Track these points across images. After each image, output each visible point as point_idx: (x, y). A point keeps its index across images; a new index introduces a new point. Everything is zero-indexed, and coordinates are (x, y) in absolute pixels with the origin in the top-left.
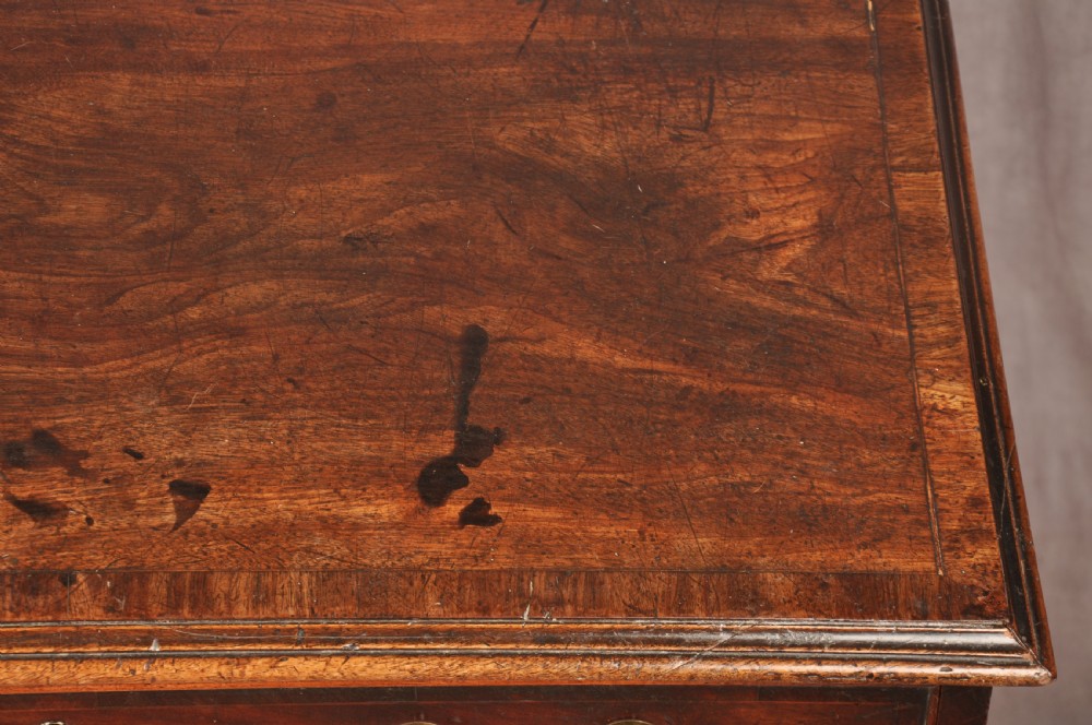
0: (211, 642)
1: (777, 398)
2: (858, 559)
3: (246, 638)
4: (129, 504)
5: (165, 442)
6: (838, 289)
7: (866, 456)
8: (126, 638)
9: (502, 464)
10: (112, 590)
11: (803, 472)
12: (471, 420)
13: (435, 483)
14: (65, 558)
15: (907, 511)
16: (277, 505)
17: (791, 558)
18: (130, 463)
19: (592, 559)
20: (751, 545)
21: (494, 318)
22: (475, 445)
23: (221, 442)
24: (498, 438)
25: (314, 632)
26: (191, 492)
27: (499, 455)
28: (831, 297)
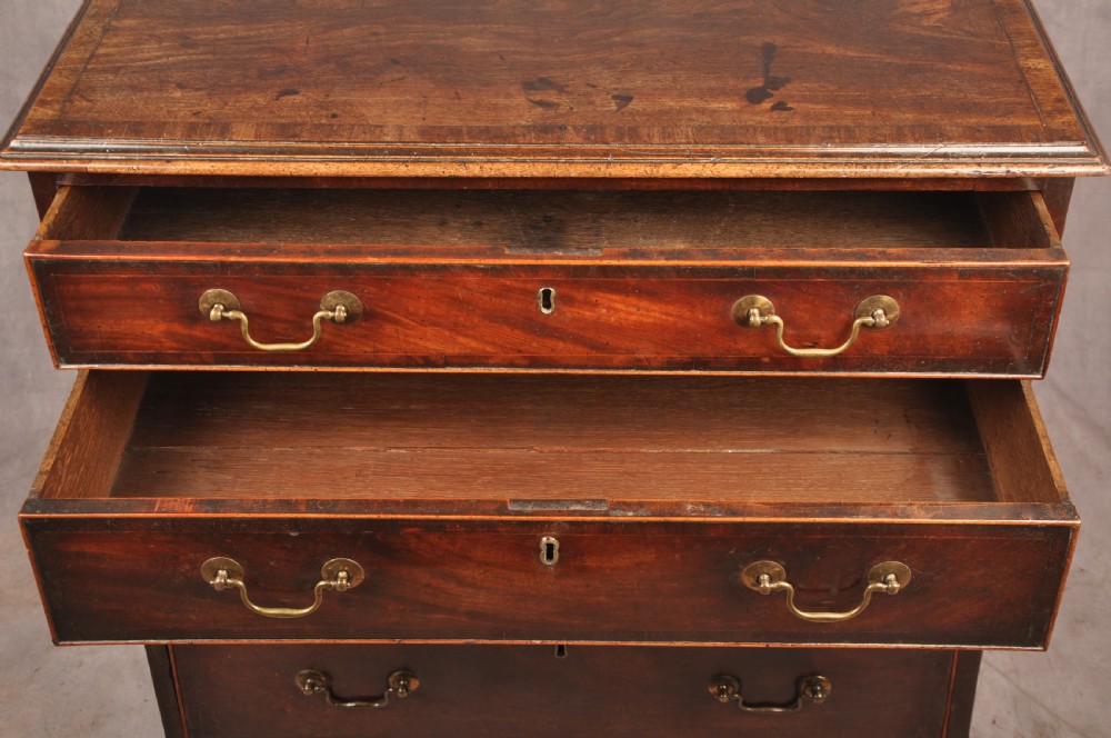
0: (640, 156)
1: (940, 65)
2: (998, 121)
3: (659, 153)
4: (592, 103)
5: (608, 82)
6: (967, 28)
7: (994, 85)
8: (594, 153)
9: (789, 90)
10: (587, 132)
11: (960, 91)
12: (771, 74)
13: (755, 97)
14: (560, 121)
15: (1021, 104)
16: (669, 103)
17: (959, 121)
18: (589, 89)
19: (847, 122)
20: (936, 116)
21: (779, 40)
22: (774, 83)
23: (638, 81)
24: (788, 80)
25: (696, 151)
26: (624, 99)
27: (789, 86)
28: (963, 31)
